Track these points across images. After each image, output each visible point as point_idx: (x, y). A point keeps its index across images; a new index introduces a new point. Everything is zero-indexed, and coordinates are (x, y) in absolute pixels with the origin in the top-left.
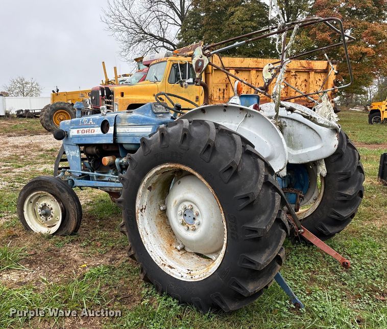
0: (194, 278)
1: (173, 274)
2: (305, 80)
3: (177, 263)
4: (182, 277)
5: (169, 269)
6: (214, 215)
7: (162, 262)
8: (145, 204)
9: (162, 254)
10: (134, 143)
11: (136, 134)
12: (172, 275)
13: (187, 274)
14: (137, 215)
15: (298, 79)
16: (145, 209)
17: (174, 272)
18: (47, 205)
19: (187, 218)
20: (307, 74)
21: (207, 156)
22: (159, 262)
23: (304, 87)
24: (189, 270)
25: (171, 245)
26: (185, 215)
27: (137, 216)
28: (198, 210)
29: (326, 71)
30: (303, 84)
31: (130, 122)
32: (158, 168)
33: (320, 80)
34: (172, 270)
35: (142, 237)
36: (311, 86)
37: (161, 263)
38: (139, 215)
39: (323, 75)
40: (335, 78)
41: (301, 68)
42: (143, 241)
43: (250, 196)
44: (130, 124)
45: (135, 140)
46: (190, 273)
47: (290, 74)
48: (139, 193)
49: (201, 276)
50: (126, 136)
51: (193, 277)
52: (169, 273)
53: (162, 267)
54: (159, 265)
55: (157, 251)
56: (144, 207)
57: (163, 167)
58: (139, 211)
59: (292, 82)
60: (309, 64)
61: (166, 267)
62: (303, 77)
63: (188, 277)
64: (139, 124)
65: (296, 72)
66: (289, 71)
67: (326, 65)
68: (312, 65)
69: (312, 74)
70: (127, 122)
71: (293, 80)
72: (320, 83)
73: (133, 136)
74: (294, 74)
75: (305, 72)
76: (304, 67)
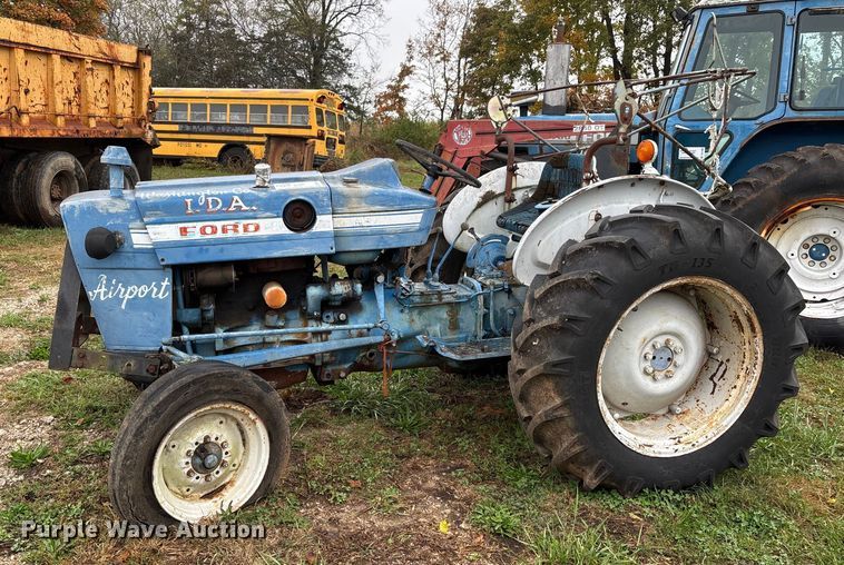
2: (107, 82)
3: (649, 437)
4: (675, 451)
11: (388, 229)
13: (677, 444)
15: (95, 78)
18: (213, 440)
19: (657, 363)
20: (108, 68)
23: (104, 95)
26: (655, 358)
31: (373, 204)
33: (128, 84)
34: (654, 449)
36: (118, 95)
39: (131, 74)
40: (149, 82)
44: (373, 209)
45: (385, 242)
46: (680, 441)
47: (82, 66)
50: (360, 235)
51: (694, 443)
59: (87, 83)
60: (111, 48)
61: (645, 448)
62: (103, 73)
63: (684, 448)
64: (397, 207)
65: (93, 61)
66: (81, 60)
67: (135, 56)
68: (115, 51)
69: (118, 70)
70: (364, 204)
71: (89, 78)
72: (128, 90)
73: (380, 233)
74: (89, 66)
75: (106, 64)
76: (104, 54)
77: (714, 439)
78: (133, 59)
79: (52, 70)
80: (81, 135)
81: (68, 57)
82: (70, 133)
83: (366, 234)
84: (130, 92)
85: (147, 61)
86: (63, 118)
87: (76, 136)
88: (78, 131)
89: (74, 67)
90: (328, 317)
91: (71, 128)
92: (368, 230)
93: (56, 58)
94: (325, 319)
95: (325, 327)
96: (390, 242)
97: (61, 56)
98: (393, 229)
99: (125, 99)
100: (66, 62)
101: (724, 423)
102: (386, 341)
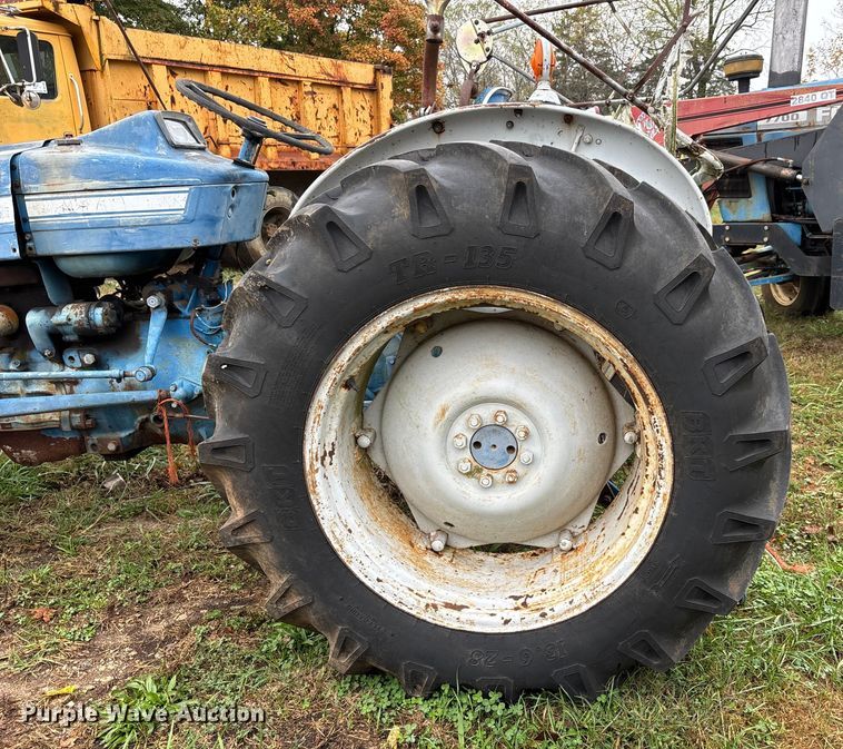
0: (550, 614)
1: (472, 623)
2: (335, 106)
3: (465, 591)
4: (507, 622)
5: (455, 613)
6: (578, 426)
7: (423, 602)
8: (331, 438)
9: (413, 578)
10: (114, 249)
11: (122, 220)
12: (468, 628)
13: (517, 609)
14: (309, 478)
15: (318, 103)
16: (331, 453)
17: (472, 617)
19: (485, 454)
20: (335, 91)
21: (606, 248)
22: (413, 606)
23: (333, 123)
24: (516, 598)
25: (412, 545)
26: (477, 445)
27: (309, 483)
28: (526, 422)
29: (373, 89)
30: (331, 116)
32: (405, 311)
33: (363, 108)
34: (464, 614)
35: (336, 546)
36: (348, 121)
37: (423, 606)
38: (318, 477)
39: (367, 96)
40: (392, 107)
41: (323, 76)
42: (343, 556)
43: (754, 350)
46: (524, 604)
47: (300, 89)
48: (315, 405)
49: (576, 603)
51: (547, 611)
52: (455, 626)
53: (427, 617)
54: (413, 612)
55: (393, 575)
56: (328, 449)
57: (422, 302)
58: (318, 465)
59: (308, 109)
60: (338, 67)
61: (443, 611)
62: (329, 97)
63: (528, 618)
65: (313, 84)
66: (298, 82)
67: (372, 75)
68: (343, 71)
69: (347, 92)
70: (71, 178)
71: (308, 104)
72: (365, 115)
73: (109, 226)
74: (309, 89)
75: (332, 86)
76: (329, 75)
77: (585, 608)
78: (369, 80)
79: (260, 95)
80: (298, 167)
81: (279, 80)
82: (283, 166)
83: (82, 228)
84: (367, 118)
85: (387, 82)
86: (274, 149)
87: (292, 168)
88: (294, 164)
89: (291, 91)
90: (71, 358)
91: (287, 159)
92: (85, 220)
93: (264, 81)
94: (67, 361)
95: (69, 372)
96: (130, 240)
97: (271, 79)
98: (131, 219)
99: (360, 126)
100: (279, 85)
101: (607, 580)
102: (161, 398)
